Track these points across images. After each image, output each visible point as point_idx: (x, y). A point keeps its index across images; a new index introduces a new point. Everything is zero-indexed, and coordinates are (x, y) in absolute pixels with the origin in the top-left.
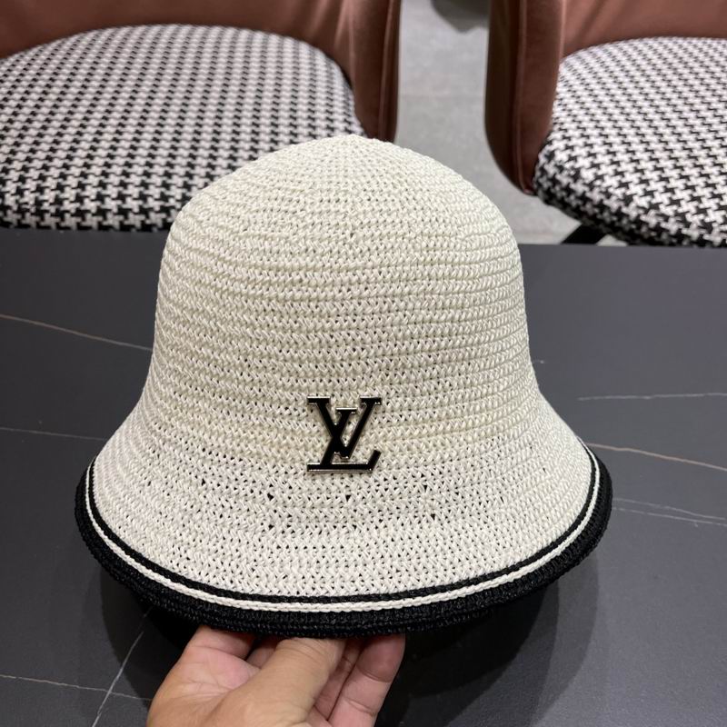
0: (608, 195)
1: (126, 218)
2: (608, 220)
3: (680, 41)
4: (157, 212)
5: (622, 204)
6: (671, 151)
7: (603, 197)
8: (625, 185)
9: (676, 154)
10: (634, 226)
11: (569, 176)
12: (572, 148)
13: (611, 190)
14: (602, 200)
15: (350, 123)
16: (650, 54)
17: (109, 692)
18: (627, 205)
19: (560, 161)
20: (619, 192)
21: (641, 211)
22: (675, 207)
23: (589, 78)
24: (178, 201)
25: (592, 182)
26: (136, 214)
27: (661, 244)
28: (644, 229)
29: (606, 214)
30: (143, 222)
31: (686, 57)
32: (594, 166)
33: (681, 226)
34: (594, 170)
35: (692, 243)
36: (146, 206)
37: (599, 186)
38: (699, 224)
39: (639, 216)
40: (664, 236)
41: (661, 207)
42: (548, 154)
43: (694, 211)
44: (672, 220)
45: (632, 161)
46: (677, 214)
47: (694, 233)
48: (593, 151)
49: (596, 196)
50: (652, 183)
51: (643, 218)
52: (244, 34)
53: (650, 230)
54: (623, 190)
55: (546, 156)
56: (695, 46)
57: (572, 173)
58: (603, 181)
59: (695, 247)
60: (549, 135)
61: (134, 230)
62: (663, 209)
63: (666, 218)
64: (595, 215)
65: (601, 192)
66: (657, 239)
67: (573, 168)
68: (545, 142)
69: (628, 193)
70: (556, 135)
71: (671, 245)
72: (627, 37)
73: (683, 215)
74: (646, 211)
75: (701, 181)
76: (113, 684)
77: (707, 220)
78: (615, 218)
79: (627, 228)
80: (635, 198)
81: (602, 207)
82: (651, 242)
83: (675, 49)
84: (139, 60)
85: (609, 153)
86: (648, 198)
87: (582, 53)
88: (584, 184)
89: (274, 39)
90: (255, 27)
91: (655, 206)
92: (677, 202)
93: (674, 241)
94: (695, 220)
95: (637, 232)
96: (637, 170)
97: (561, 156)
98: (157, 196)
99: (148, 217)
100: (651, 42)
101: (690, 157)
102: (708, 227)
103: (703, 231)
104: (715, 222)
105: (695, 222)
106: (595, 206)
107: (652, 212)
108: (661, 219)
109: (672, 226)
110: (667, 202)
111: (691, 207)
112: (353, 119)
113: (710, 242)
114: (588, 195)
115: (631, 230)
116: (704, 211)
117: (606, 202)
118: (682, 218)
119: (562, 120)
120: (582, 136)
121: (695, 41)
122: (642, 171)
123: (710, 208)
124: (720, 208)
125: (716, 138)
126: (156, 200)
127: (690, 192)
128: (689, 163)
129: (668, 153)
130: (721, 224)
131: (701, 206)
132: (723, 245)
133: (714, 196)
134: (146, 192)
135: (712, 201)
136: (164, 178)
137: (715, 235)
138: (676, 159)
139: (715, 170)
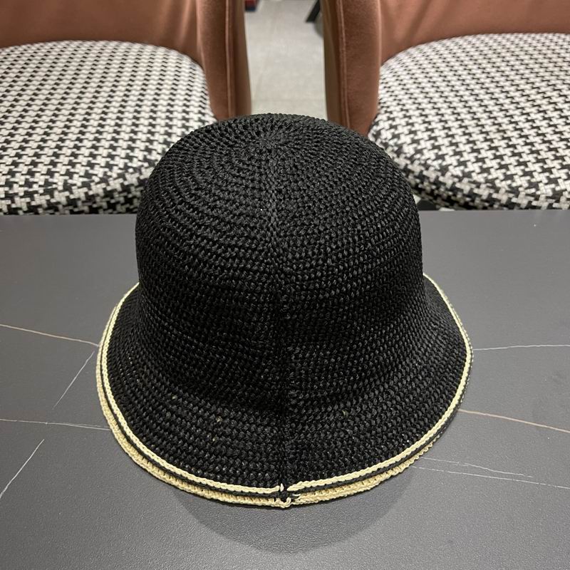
0: (427, 167)
2: (428, 189)
3: (496, 36)
4: (21, 197)
5: (439, 174)
6: (483, 126)
7: (423, 168)
8: (442, 157)
9: (487, 128)
10: (450, 193)
11: (393, 151)
12: (395, 127)
13: (429, 162)
14: (422, 172)
15: (203, 114)
16: (469, 48)
18: (443, 175)
19: (386, 139)
20: (436, 164)
21: (456, 180)
22: (485, 175)
23: (415, 69)
24: (40, 186)
25: (413, 156)
27: (475, 208)
28: (459, 195)
29: (426, 183)
30: (9, 206)
31: (499, 49)
32: (414, 141)
33: (492, 191)
34: (415, 145)
35: (502, 206)
36: (11, 192)
37: (419, 159)
38: (508, 189)
39: (454, 183)
40: (477, 201)
41: (473, 174)
42: (375, 133)
43: (502, 177)
44: (483, 186)
45: (448, 136)
46: (487, 181)
47: (504, 198)
48: (413, 129)
49: (416, 168)
50: (465, 154)
51: (458, 185)
52: (125, 45)
53: (464, 195)
54: (440, 161)
55: (374, 135)
56: (508, 40)
57: (396, 148)
58: (422, 154)
59: (505, 208)
60: (376, 117)
62: (475, 177)
63: (478, 185)
64: (417, 185)
65: (420, 164)
66: (471, 204)
67: (396, 145)
68: (373, 123)
69: (444, 164)
70: (383, 117)
71: (485, 208)
72: (450, 36)
73: (492, 181)
74: (460, 180)
75: (508, 151)
77: (514, 185)
78: (434, 187)
79: (445, 195)
80: (450, 168)
81: (422, 177)
82: (467, 206)
83: (491, 43)
85: (427, 130)
86: (462, 168)
87: (411, 50)
88: (406, 158)
89: (149, 48)
90: (134, 40)
91: (468, 175)
92: (487, 170)
93: (487, 204)
94: (503, 185)
95: (453, 198)
96: (452, 144)
97: (386, 135)
98: (22, 183)
99: (13, 202)
100: (470, 38)
101: (499, 131)
102: (515, 191)
103: (511, 195)
104: (521, 186)
105: (504, 188)
106: (416, 177)
107: (466, 180)
108: (474, 186)
109: (484, 192)
110: (478, 170)
111: (499, 174)
112: (208, 111)
113: (519, 205)
114: (410, 167)
115: (449, 197)
116: (511, 177)
117: (425, 173)
118: (492, 184)
119: (388, 104)
120: (405, 116)
121: (508, 36)
122: (456, 145)
123: (516, 174)
124: (525, 174)
125: (523, 114)
126: (21, 186)
127: (498, 161)
128: (498, 136)
129: (480, 128)
130: (526, 188)
131: (509, 173)
132: (530, 206)
133: (520, 164)
134: (12, 180)
135: (518, 168)
136: (30, 167)
137: (522, 199)
138: (487, 133)
139: (521, 141)
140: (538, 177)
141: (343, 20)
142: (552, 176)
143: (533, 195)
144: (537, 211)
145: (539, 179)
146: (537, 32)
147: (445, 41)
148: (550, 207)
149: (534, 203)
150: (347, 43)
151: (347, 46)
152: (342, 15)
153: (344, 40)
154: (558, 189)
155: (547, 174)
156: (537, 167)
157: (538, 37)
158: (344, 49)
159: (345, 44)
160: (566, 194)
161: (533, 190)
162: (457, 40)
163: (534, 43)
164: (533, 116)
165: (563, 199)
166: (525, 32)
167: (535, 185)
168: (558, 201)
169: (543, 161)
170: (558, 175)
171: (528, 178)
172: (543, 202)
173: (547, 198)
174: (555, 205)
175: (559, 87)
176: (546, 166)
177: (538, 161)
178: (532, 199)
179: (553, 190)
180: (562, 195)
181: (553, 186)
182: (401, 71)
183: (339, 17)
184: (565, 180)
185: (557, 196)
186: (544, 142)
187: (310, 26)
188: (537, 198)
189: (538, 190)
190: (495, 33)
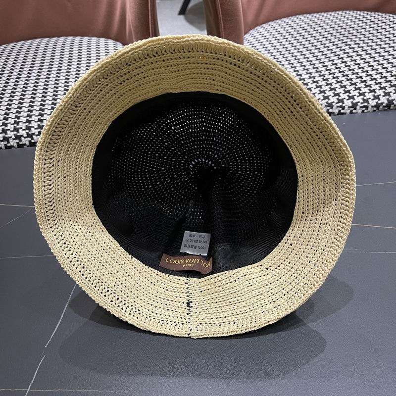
1: (20, 140)
9: (310, 71)
16: (293, 24)
17: (28, 390)
23: (262, 39)
26: (25, 138)
30: (30, 141)
31: (311, 23)
36: (30, 133)
38: (326, 104)
43: (322, 98)
52: (78, 39)
56: (315, 17)
61: (25, 147)
72: (280, 18)
75: (324, 83)
76: (30, 385)
77: (330, 102)
83: (305, 20)
84: (21, 58)
87: (258, 28)
89: (94, 39)
90: (83, 35)
99: (32, 139)
100: (292, 18)
101: (317, 72)
102: (330, 105)
103: (328, 108)
104: (334, 102)
111: (321, 96)
113: (334, 113)
116: (327, 98)
121: (315, 15)
123: (330, 96)
124: (335, 95)
125: (330, 61)
126: (36, 129)
127: (319, 89)
128: (317, 74)
129: (306, 71)
130: (337, 103)
131: (326, 95)
132: (340, 113)
133: (331, 89)
134: (30, 125)
135: (331, 92)
136: (39, 117)
137: (335, 109)
138: (311, 73)
139: (331, 76)
140: (343, 96)
141: (221, 12)
142: (350, 95)
143: (340, 107)
144: (344, 115)
145: (343, 97)
146: (332, 11)
147: (277, 21)
148: (351, 112)
149: (342, 111)
150: (224, 26)
151: (224, 28)
152: (220, 10)
153: (222, 25)
154: (354, 102)
155: (348, 94)
156: (342, 90)
157: (333, 14)
158: (223, 30)
159: (223, 27)
160: (359, 104)
161: (341, 104)
162: (285, 19)
163: (332, 18)
164: (336, 62)
165: (358, 107)
166: (325, 12)
167: (342, 101)
168: (355, 109)
169: (345, 87)
170: (354, 94)
171: (337, 97)
172: (347, 110)
173: (349, 107)
174: (354, 111)
175: (349, 43)
176: (346, 90)
177: (342, 87)
178: (341, 109)
179: (352, 102)
180: (357, 105)
181: (352, 100)
182: (254, 41)
183: (218, 12)
184: (358, 96)
185: (354, 106)
186: (344, 76)
187: (182, 17)
188: (343, 108)
189: (343, 103)
190: (307, 14)
